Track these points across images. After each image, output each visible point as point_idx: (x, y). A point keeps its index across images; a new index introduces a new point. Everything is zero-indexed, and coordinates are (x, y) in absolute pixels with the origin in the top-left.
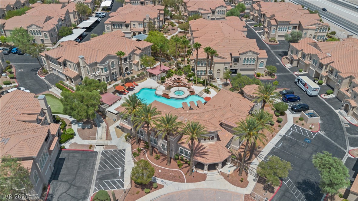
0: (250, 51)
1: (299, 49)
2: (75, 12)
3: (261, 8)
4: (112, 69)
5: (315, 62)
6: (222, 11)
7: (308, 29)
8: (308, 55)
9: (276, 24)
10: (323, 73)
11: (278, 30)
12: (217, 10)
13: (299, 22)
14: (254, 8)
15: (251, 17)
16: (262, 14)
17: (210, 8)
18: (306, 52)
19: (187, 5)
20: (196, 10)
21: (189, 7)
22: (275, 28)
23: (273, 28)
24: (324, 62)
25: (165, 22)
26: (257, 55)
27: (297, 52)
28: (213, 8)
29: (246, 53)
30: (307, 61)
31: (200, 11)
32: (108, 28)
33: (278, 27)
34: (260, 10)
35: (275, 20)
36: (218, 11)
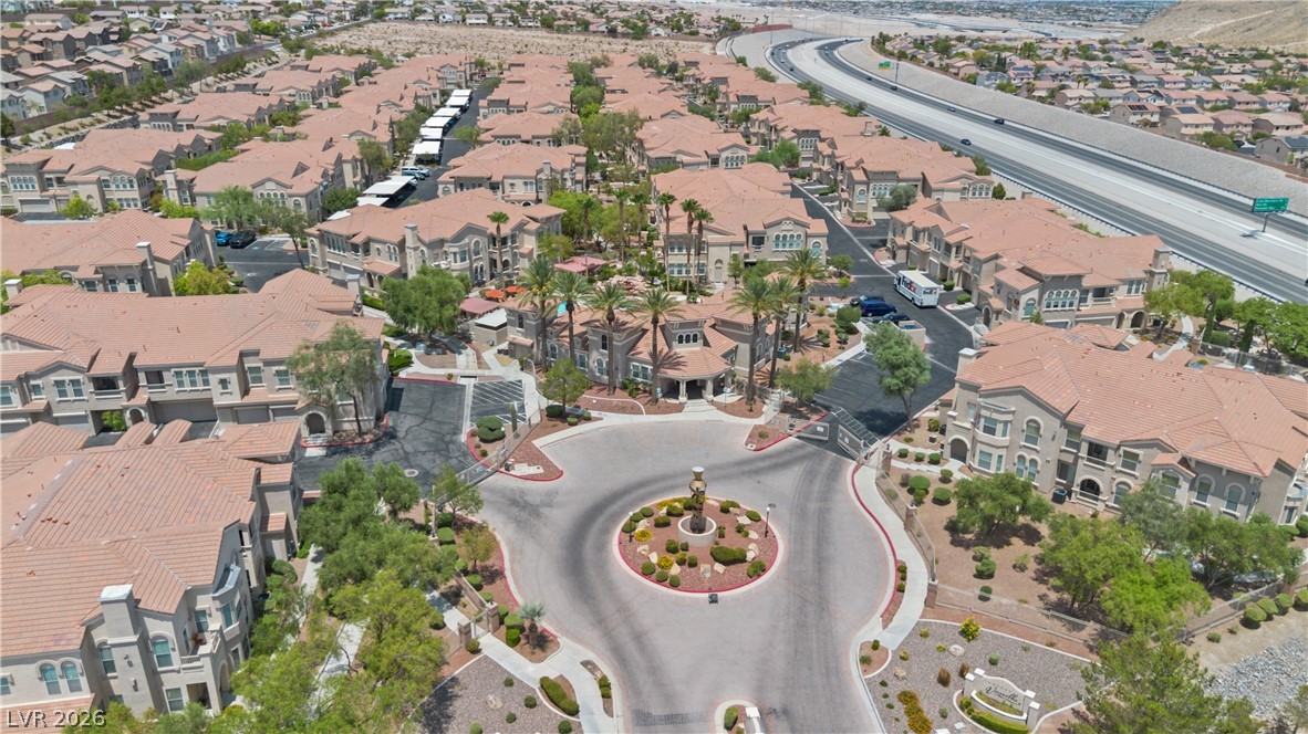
0: (788, 219)
1: (906, 221)
2: (356, 160)
3: (836, 148)
4: (474, 258)
5: (937, 243)
6: (737, 157)
7: (942, 190)
8: (924, 230)
9: (865, 179)
10: (954, 263)
11: (871, 193)
12: (724, 155)
13: (923, 174)
14: (821, 153)
15: (815, 175)
16: (837, 164)
17: (706, 153)
18: (919, 225)
19: (646, 146)
20: (672, 155)
21: (652, 149)
22: (864, 187)
23: (859, 188)
24: (952, 240)
25: (588, 187)
26: (803, 229)
27: (904, 227)
28: (713, 152)
29: (778, 223)
30: (924, 245)
31: (680, 158)
32: (446, 192)
33: (871, 185)
34: (833, 153)
35: (864, 170)
36: (727, 158)
